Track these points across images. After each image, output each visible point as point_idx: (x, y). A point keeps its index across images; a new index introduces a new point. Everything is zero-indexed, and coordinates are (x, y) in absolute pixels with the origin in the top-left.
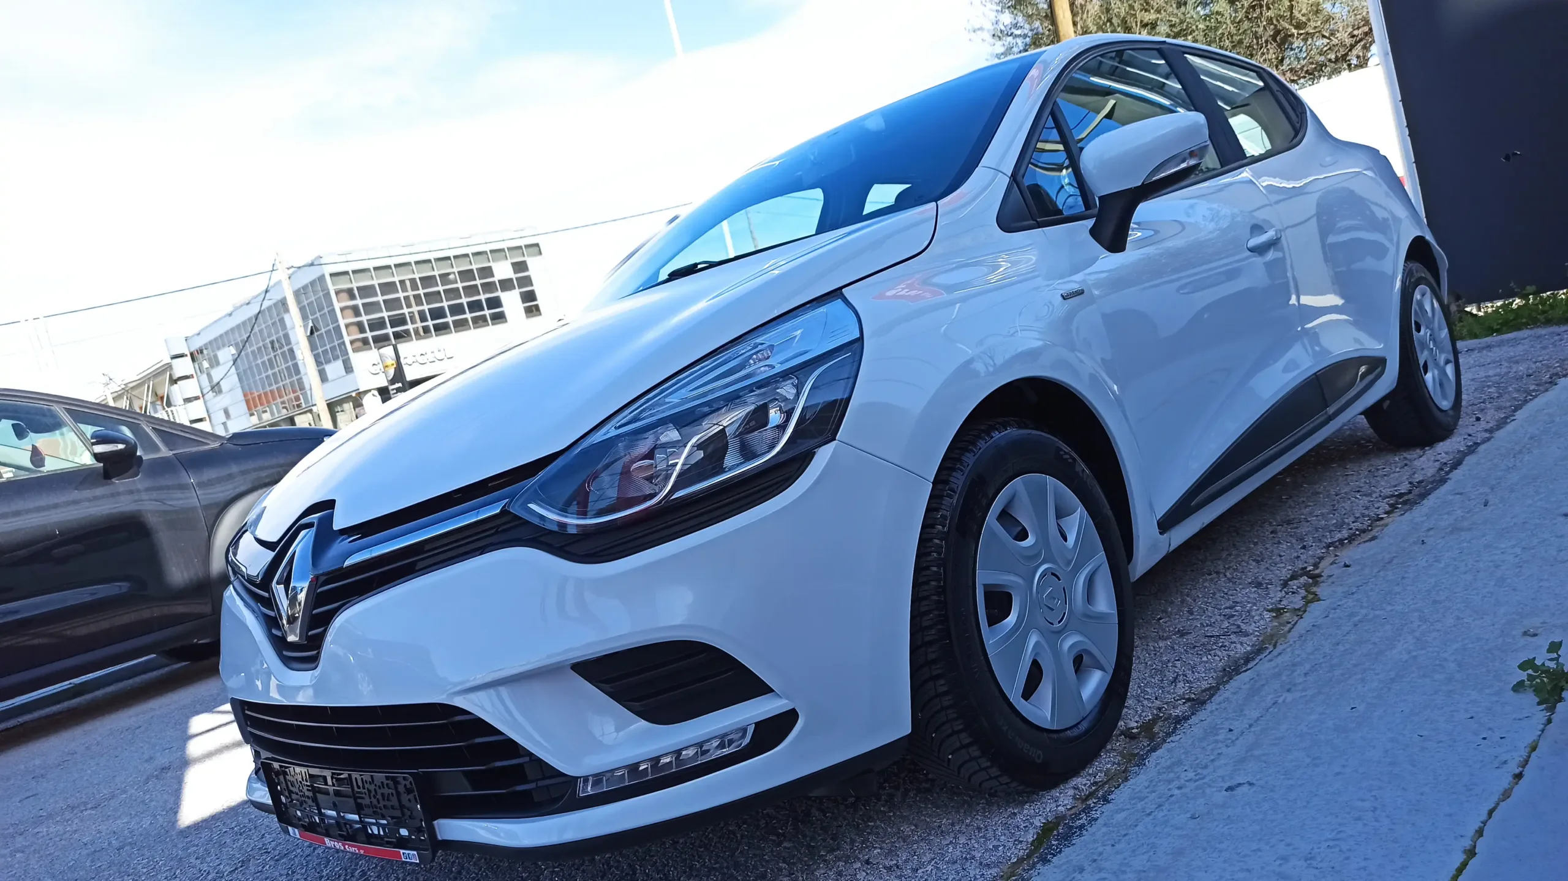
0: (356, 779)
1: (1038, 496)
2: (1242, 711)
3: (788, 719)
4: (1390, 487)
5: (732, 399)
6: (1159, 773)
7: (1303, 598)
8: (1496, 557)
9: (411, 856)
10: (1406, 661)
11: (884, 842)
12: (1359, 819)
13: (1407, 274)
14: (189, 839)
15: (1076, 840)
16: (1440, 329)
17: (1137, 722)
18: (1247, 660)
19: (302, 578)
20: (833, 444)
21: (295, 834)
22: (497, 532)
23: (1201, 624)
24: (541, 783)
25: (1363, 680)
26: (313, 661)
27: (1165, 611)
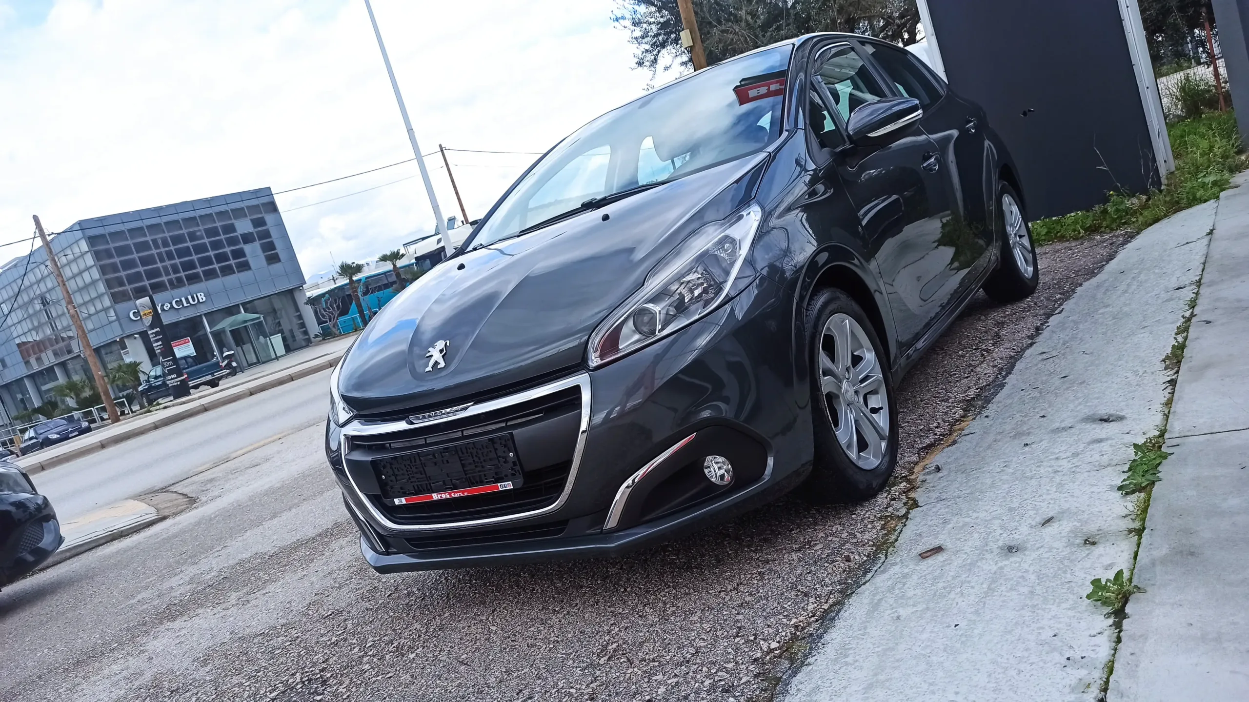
4: (961, 393)
7: (905, 504)
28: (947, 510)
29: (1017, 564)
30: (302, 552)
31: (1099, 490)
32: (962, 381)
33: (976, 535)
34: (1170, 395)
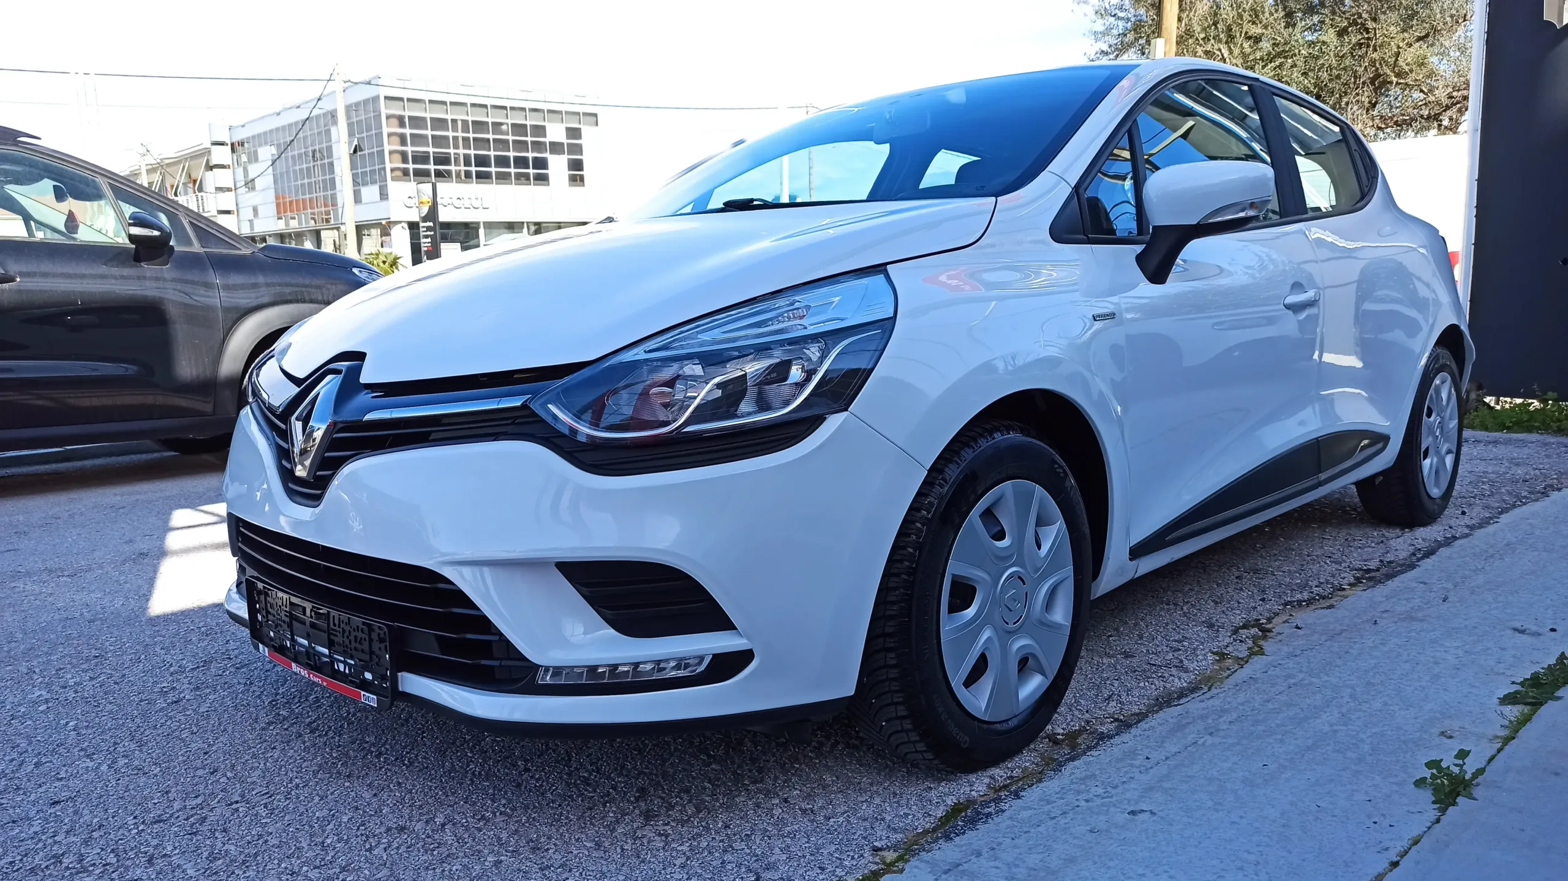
0: (334, 616)
1: (1024, 501)
2: (1163, 742)
3: (744, 658)
4: (1359, 561)
5: (761, 350)
6: (1072, 783)
7: (1249, 649)
8: (1438, 654)
9: (370, 699)
10: (1326, 734)
11: (804, 785)
12: (1241, 869)
13: (1433, 358)
14: (157, 628)
15: (980, 826)
16: (1451, 419)
17: (1063, 729)
18: (1182, 694)
19: (321, 420)
20: (845, 414)
21: (264, 651)
22: (513, 423)
23: (1148, 650)
24: (504, 663)
25: (1282, 741)
26: (316, 499)
27: (1117, 630)
28: (1295, 666)
32: (1366, 550)
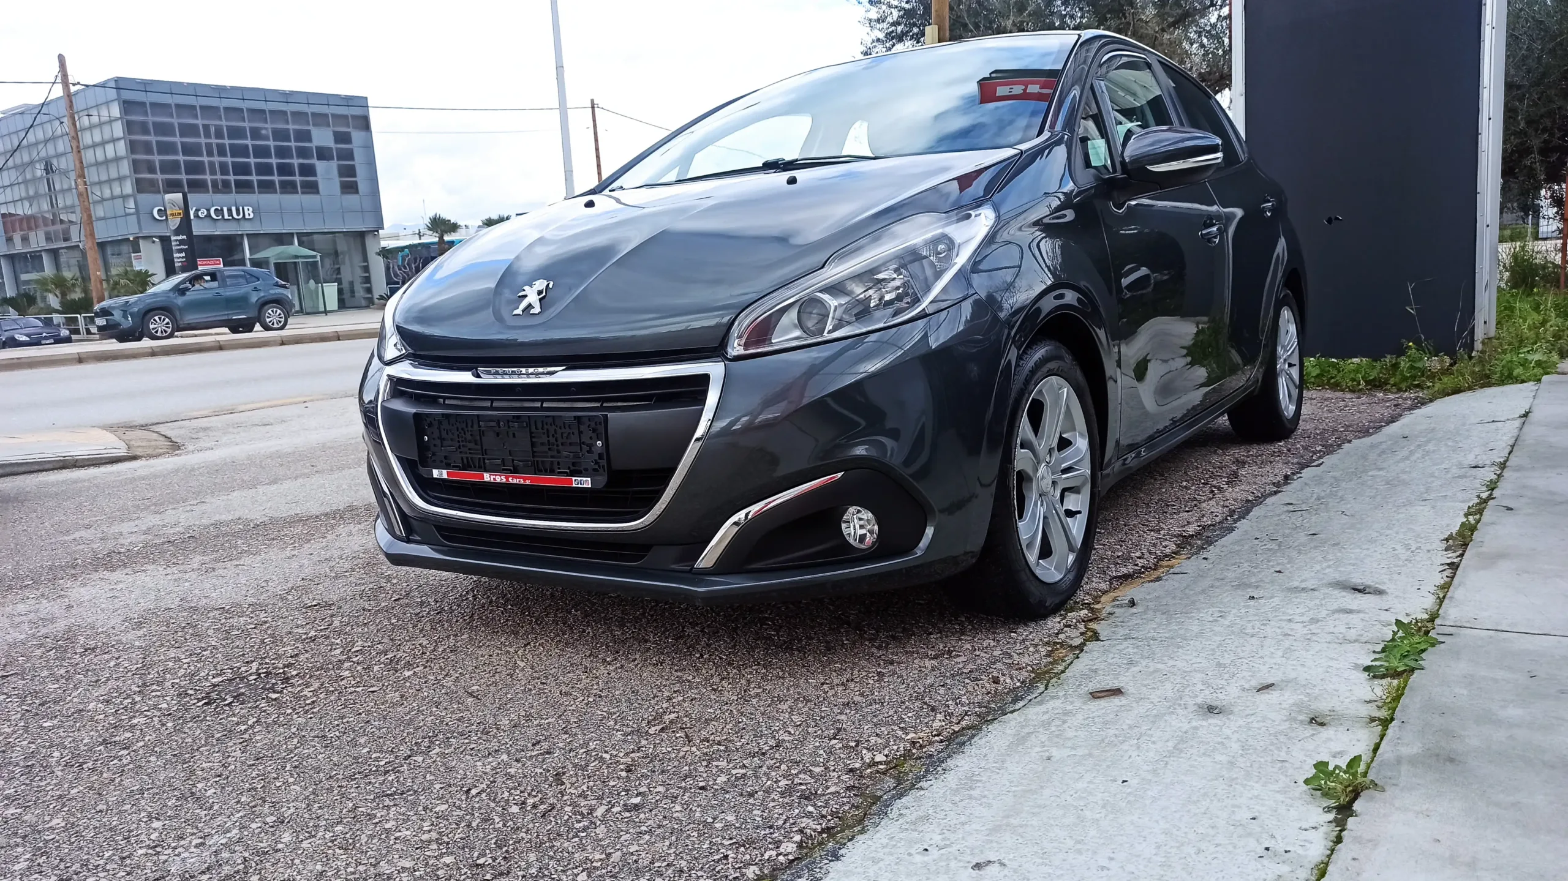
4: (1177, 527)
6: (901, 829)
7: (1082, 634)
8: (1284, 624)
18: (1016, 696)
25: (1138, 747)
28: (1135, 650)
29: (1218, 728)
30: (298, 529)
31: (1338, 666)
32: (1181, 515)
33: (1168, 686)
34: (1449, 579)
